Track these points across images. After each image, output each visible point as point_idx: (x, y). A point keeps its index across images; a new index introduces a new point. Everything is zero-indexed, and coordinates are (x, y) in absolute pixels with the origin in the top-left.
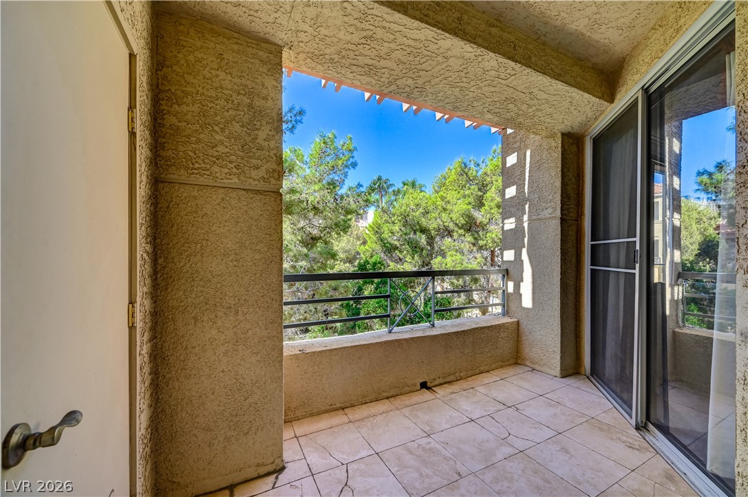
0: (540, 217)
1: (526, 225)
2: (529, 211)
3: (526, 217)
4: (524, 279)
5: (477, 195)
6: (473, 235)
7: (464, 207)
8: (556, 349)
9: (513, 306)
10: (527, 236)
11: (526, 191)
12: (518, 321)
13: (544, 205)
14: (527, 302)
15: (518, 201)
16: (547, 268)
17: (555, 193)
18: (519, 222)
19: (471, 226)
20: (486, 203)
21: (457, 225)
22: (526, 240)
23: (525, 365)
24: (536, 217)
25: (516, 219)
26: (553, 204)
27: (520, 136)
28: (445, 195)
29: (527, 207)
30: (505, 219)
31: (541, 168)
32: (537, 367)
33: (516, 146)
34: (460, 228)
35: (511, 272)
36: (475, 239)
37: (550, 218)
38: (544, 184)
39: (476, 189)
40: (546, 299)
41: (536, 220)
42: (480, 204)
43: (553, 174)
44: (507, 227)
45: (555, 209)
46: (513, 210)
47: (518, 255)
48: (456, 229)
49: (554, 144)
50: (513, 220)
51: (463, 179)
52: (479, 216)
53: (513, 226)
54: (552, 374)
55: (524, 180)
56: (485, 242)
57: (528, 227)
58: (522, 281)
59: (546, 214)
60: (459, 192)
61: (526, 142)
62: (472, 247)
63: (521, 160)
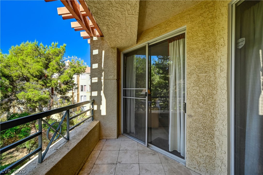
0: (108, 78)
1: (103, 81)
2: (104, 75)
3: (103, 78)
4: (102, 103)
5: (45, 63)
6: (42, 81)
7: (39, 67)
8: (115, 129)
9: (96, 115)
10: (103, 85)
11: (103, 67)
12: (100, 122)
13: (110, 74)
14: (104, 113)
15: (99, 70)
16: (112, 98)
17: (115, 70)
18: (100, 79)
19: (41, 77)
20: (50, 67)
21: (32, 75)
22: (103, 87)
23: (103, 139)
24: (107, 78)
25: (98, 78)
26: (114, 74)
27: (100, 43)
28: (24, 58)
29: (103, 73)
30: (92, 77)
31: (109, 59)
32: (108, 138)
33: (98, 46)
34: (35, 77)
35: (96, 101)
36: (44, 83)
37: (112, 79)
38: (110, 66)
39: (45, 60)
40: (111, 110)
41: (107, 79)
42: (46, 67)
43: (114, 62)
44: (93, 81)
45: (114, 76)
46: (96, 74)
47: (99, 94)
48: (31, 77)
49: (114, 51)
50: (97, 78)
51: (36, 53)
52: (46, 72)
53: (97, 81)
54: (114, 138)
55: (102, 62)
56: (50, 84)
57: (104, 82)
58: (101, 104)
59: (111, 77)
60: (33, 59)
61: (102, 46)
62: (42, 87)
63: (100, 53)
